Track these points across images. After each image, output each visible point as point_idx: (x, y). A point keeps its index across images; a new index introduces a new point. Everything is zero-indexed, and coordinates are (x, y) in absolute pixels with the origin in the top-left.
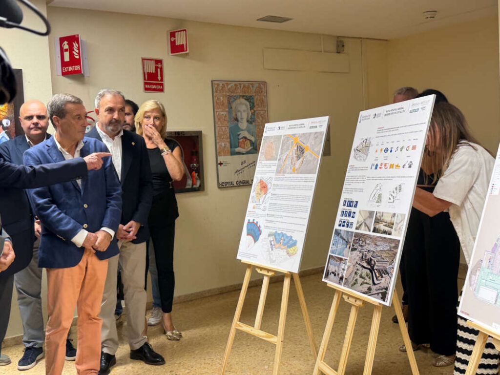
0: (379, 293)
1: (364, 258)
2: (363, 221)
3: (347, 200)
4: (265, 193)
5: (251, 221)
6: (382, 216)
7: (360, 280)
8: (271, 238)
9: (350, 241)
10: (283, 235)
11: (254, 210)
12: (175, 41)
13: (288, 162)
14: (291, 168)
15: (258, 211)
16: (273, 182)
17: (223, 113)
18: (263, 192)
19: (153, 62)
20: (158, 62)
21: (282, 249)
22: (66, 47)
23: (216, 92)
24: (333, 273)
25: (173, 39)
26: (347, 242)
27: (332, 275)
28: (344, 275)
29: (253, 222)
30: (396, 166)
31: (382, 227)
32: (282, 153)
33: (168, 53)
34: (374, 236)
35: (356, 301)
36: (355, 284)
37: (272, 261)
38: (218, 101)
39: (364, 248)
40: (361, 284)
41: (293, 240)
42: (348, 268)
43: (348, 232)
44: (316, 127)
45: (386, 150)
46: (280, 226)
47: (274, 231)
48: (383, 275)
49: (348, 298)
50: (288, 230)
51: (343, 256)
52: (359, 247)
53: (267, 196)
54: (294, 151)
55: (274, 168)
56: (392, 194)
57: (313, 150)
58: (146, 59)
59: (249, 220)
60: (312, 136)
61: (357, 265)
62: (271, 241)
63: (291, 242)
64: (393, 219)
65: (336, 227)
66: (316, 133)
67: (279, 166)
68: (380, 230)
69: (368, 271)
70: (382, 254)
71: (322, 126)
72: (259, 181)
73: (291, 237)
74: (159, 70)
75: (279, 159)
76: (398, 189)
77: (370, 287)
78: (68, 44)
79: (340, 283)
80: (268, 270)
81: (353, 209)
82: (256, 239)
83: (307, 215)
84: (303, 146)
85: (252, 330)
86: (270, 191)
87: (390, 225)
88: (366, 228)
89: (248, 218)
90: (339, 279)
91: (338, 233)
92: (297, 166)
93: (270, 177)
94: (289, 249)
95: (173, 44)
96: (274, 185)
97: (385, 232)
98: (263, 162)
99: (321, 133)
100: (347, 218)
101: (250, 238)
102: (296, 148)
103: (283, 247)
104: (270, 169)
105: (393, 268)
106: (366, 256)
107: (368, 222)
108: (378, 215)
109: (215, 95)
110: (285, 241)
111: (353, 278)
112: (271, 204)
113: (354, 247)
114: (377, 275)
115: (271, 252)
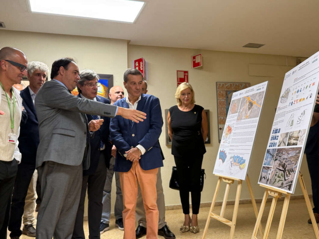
0: (287, 186)
1: (281, 164)
2: (282, 140)
3: (275, 130)
4: (230, 133)
5: (222, 150)
6: (293, 134)
7: (278, 179)
8: (231, 160)
9: (274, 155)
10: (238, 157)
11: (224, 144)
12: (195, 61)
13: (244, 113)
14: (245, 116)
15: (226, 144)
16: (235, 126)
17: (222, 100)
18: (229, 132)
19: (183, 72)
20: (186, 72)
21: (237, 166)
22: (137, 64)
23: (219, 88)
24: (264, 177)
25: (194, 60)
26: (273, 156)
27: (263, 178)
28: (270, 178)
29: (223, 151)
30: (303, 99)
31: (293, 141)
32: (240, 108)
33: (192, 68)
34: (287, 148)
35: (274, 194)
36: (275, 182)
37: (231, 174)
38: (220, 94)
39: (281, 157)
40: (278, 182)
41: (243, 160)
42: (272, 173)
43: (273, 149)
44: (260, 89)
45: (298, 92)
46: (237, 152)
47: (233, 155)
48: (291, 173)
49: (271, 193)
50: (241, 154)
51: (270, 165)
52: (279, 158)
53: (231, 135)
54: (247, 106)
55: (236, 118)
56: (300, 118)
57: (258, 103)
58: (179, 71)
59: (221, 150)
60: (258, 95)
61: (277, 169)
62: (231, 162)
63: (242, 161)
64: (299, 134)
65: (268, 148)
66: (260, 92)
67: (239, 116)
68: (291, 143)
69: (283, 172)
70: (291, 159)
71: (263, 87)
72: (227, 126)
73: (242, 158)
74: (186, 77)
75: (239, 112)
76: (303, 113)
77: (283, 182)
78: (138, 63)
79: (267, 183)
80: (229, 180)
81: (277, 134)
82: (223, 161)
83: (252, 143)
84: (252, 101)
85: (218, 218)
86: (233, 131)
87: (297, 138)
88: (284, 144)
89: (221, 149)
90: (266, 180)
91: (268, 151)
92: (248, 114)
93: (234, 123)
94: (241, 166)
95: (194, 62)
96: (235, 127)
97: (294, 144)
98: (231, 115)
99: (263, 92)
100: (274, 141)
101: (221, 160)
102: (248, 104)
103: (237, 164)
104: (233, 118)
105: (296, 167)
106: (282, 162)
107: (284, 140)
108: (291, 134)
109: (218, 90)
110: (239, 161)
111: (274, 178)
112: (233, 139)
113: (276, 158)
114: (287, 173)
115: (231, 168)
